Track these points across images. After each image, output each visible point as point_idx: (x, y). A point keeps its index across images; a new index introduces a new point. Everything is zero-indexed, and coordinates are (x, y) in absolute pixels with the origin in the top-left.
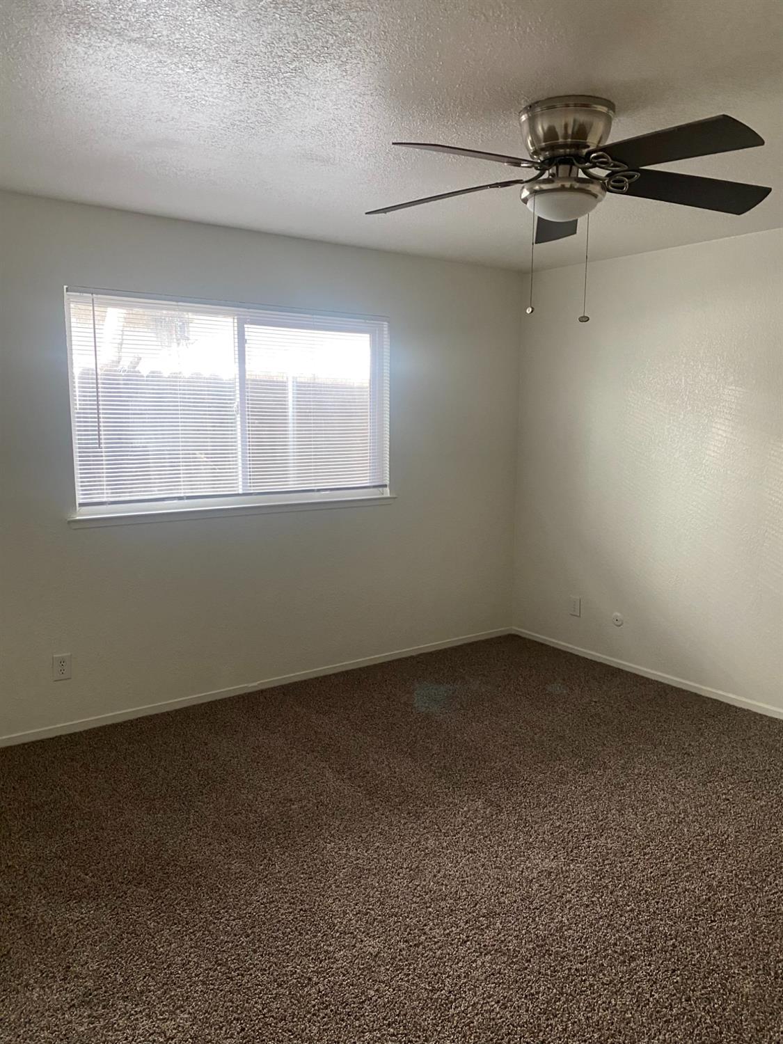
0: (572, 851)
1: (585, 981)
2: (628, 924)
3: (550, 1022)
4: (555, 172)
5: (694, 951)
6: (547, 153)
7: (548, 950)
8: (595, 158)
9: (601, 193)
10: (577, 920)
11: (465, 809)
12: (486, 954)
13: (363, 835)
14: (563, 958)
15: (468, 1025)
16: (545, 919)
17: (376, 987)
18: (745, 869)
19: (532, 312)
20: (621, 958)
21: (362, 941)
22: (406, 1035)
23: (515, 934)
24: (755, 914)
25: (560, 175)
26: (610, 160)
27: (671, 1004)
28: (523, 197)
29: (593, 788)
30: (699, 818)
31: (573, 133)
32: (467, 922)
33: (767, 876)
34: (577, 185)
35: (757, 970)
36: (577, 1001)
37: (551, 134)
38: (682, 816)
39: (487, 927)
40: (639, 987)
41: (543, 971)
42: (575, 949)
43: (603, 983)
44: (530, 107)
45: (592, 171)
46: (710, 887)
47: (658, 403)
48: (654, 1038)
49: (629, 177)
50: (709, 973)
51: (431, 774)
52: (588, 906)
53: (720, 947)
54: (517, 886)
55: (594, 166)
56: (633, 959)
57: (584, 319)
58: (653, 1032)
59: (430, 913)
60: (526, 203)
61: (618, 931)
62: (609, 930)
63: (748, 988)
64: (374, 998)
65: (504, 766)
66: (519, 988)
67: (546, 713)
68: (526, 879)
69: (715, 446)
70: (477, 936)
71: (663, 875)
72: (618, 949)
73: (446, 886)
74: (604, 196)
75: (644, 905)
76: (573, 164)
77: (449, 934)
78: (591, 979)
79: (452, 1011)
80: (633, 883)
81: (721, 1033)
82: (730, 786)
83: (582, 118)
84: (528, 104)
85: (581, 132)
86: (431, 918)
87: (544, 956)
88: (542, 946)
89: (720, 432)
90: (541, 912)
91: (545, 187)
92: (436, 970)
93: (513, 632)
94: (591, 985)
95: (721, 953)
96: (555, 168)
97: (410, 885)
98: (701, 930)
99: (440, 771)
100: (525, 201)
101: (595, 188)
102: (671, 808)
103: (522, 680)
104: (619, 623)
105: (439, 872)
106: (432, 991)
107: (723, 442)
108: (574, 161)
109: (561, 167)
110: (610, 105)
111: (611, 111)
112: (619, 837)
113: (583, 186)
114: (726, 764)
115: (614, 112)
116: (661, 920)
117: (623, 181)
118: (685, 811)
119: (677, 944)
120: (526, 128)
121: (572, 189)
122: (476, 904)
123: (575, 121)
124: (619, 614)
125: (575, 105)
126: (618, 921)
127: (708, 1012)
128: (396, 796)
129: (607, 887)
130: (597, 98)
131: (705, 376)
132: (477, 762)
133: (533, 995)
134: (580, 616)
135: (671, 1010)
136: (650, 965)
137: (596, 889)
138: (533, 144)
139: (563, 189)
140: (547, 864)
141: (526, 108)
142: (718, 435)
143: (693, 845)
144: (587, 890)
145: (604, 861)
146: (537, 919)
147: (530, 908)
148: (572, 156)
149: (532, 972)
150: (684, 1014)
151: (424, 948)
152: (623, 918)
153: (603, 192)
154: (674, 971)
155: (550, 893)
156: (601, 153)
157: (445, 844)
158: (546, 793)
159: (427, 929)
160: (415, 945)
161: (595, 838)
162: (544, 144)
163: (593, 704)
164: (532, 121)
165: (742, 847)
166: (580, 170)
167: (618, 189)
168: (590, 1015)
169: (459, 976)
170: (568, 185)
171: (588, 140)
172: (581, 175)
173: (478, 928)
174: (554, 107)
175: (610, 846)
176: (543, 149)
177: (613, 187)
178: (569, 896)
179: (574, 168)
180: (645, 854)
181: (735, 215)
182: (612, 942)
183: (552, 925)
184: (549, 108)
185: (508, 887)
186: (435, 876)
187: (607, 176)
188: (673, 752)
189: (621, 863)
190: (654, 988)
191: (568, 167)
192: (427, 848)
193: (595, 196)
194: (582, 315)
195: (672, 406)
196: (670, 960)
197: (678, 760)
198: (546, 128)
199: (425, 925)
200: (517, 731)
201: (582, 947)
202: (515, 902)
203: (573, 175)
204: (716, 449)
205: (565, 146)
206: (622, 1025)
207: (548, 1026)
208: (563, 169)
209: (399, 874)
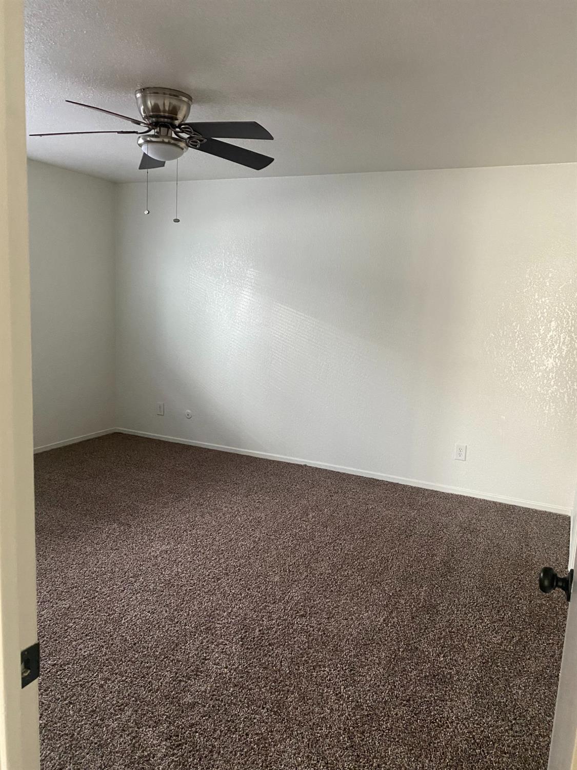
0: (177, 539)
1: (195, 593)
2: (214, 565)
3: (179, 614)
4: (158, 131)
5: (250, 570)
6: (154, 119)
7: (173, 585)
8: (183, 128)
9: (185, 148)
10: (186, 569)
11: (107, 529)
12: (137, 594)
13: (41, 553)
14: (182, 586)
15: (134, 624)
16: (168, 572)
17: (73, 622)
18: (271, 531)
19: (148, 213)
20: (213, 580)
21: (57, 603)
22: (98, 637)
23: (152, 582)
24: (278, 549)
25: (162, 134)
26: (192, 131)
27: (241, 593)
28: (139, 143)
29: (184, 507)
30: (246, 513)
31: (169, 110)
32: (122, 582)
33: (282, 532)
34: (172, 141)
35: (280, 571)
36: (193, 602)
37: (156, 108)
38: (236, 513)
39: (135, 582)
40: (223, 590)
41: (171, 594)
42: (187, 581)
43: (205, 592)
44: (144, 89)
45: (181, 134)
46: (254, 542)
47: (209, 277)
48: (234, 608)
49: (201, 141)
50: (258, 577)
51: (79, 515)
52: (191, 562)
53: (262, 565)
54: (149, 560)
55: (183, 132)
56: (219, 579)
57: (177, 221)
58: (233, 605)
59: (98, 582)
60: (141, 147)
61: (209, 569)
62: (205, 570)
63: (277, 579)
64: (73, 627)
65: (127, 504)
66: (160, 603)
67: (149, 474)
68: (153, 556)
69: (243, 305)
70: (130, 587)
71: (230, 541)
72: (210, 577)
73: (104, 568)
74: (187, 149)
75: (221, 556)
76: (170, 128)
77: (112, 589)
78: (198, 592)
79: (123, 621)
80: (214, 547)
81: (266, 599)
82: (260, 496)
83: (175, 102)
84: (142, 88)
85: (174, 111)
86: (99, 584)
87: (171, 587)
88: (169, 584)
89: (246, 297)
90: (165, 569)
91: (153, 139)
92: (109, 606)
93: (117, 431)
94: (199, 594)
95: (262, 568)
96: (158, 128)
97: (81, 571)
98: (251, 561)
99: (85, 512)
100: (140, 145)
101: (182, 145)
102: (230, 510)
103: (129, 458)
104: (189, 417)
105: (98, 562)
106: (108, 615)
107: (248, 302)
108: (170, 127)
109: (162, 129)
110: (190, 98)
111: (190, 101)
112: (203, 528)
113: (176, 142)
114: (257, 486)
115: (192, 101)
116: (231, 560)
117: (197, 142)
118: (238, 510)
119: (241, 568)
120: (140, 101)
121: (169, 143)
122: (126, 573)
123: (170, 103)
124: (189, 411)
125: (170, 95)
126: (209, 565)
127: (259, 592)
128: (58, 530)
129: (200, 552)
130: (183, 92)
131: (236, 261)
132: (109, 505)
133: (167, 605)
134: (164, 415)
135: (241, 595)
136: (228, 580)
137: (194, 554)
138: (144, 112)
139: (163, 142)
140: (164, 547)
141: (141, 89)
142: (245, 298)
143: (244, 525)
144: (189, 555)
145: (197, 540)
146: (164, 573)
147: (158, 569)
148: (168, 123)
149: (165, 596)
150: (247, 595)
151: (98, 598)
152: (211, 563)
153: (187, 147)
154: (240, 579)
155: (169, 560)
156: (187, 126)
157: (98, 549)
158: (156, 514)
159: (98, 589)
160: (93, 598)
161: (190, 531)
162: (151, 113)
163: (177, 465)
164: (144, 98)
165: (269, 522)
166: (173, 132)
167: (194, 147)
168: (200, 606)
169: (123, 606)
170: (166, 140)
171: (178, 116)
172: (174, 136)
173: (130, 583)
174: (157, 93)
175: (199, 533)
176: (151, 116)
177: (191, 144)
178: (180, 559)
179: (170, 131)
180: (219, 533)
181: (255, 170)
182: (207, 574)
183: (173, 574)
184: (155, 93)
185: (143, 561)
186: (96, 565)
187: (188, 138)
188: (228, 484)
189: (206, 539)
190: (232, 588)
191: (166, 129)
192: (87, 552)
193: (183, 149)
194: (175, 218)
195: (217, 279)
196: (238, 576)
197: (231, 487)
198: (153, 104)
199: (96, 588)
200: (131, 485)
201: (191, 580)
202: (149, 567)
203: (169, 135)
204: (244, 307)
205: (164, 117)
206: (218, 606)
207: (179, 615)
208: (164, 130)
209: (72, 568)
